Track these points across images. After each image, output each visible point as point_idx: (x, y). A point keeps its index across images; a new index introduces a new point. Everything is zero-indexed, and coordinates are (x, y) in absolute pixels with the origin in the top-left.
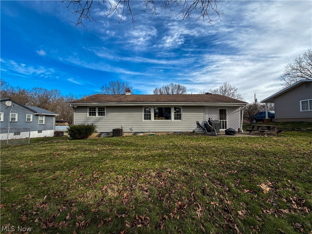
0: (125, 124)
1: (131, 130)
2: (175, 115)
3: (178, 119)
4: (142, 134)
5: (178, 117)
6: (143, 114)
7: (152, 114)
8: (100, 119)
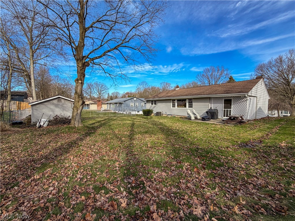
0: (167, 111)
1: (166, 113)
2: (189, 104)
3: (191, 107)
4: (170, 116)
5: (191, 106)
6: (172, 104)
7: (176, 104)
8: (155, 106)
